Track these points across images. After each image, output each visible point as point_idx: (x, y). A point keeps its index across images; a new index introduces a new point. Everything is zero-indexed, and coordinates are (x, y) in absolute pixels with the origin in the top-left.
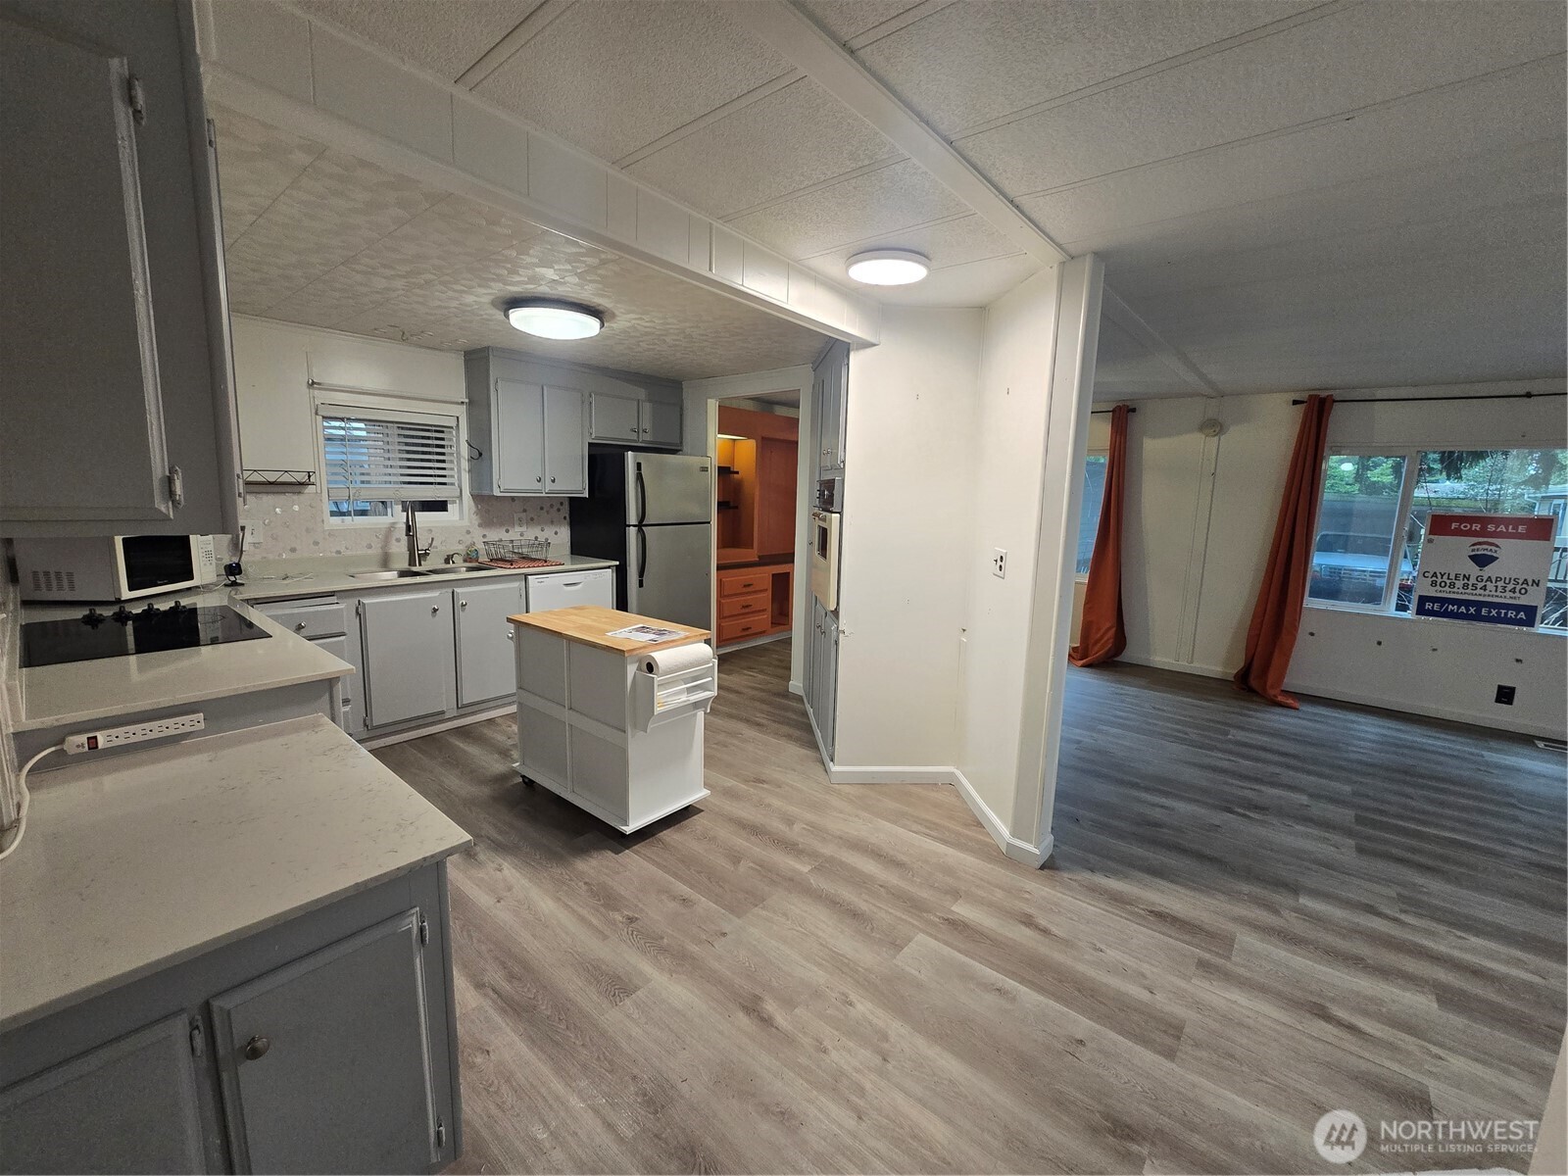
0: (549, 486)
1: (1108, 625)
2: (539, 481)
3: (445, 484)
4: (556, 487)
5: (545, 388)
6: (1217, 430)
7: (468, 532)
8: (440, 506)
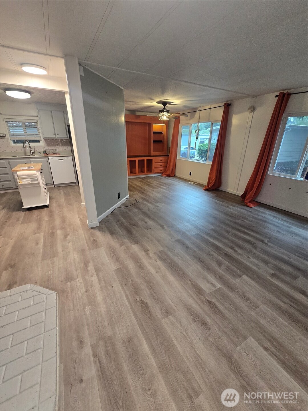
0: (57, 136)
1: (214, 178)
2: (54, 135)
3: (38, 136)
4: (58, 136)
5: (52, 112)
6: (252, 110)
7: (44, 147)
8: (38, 141)
